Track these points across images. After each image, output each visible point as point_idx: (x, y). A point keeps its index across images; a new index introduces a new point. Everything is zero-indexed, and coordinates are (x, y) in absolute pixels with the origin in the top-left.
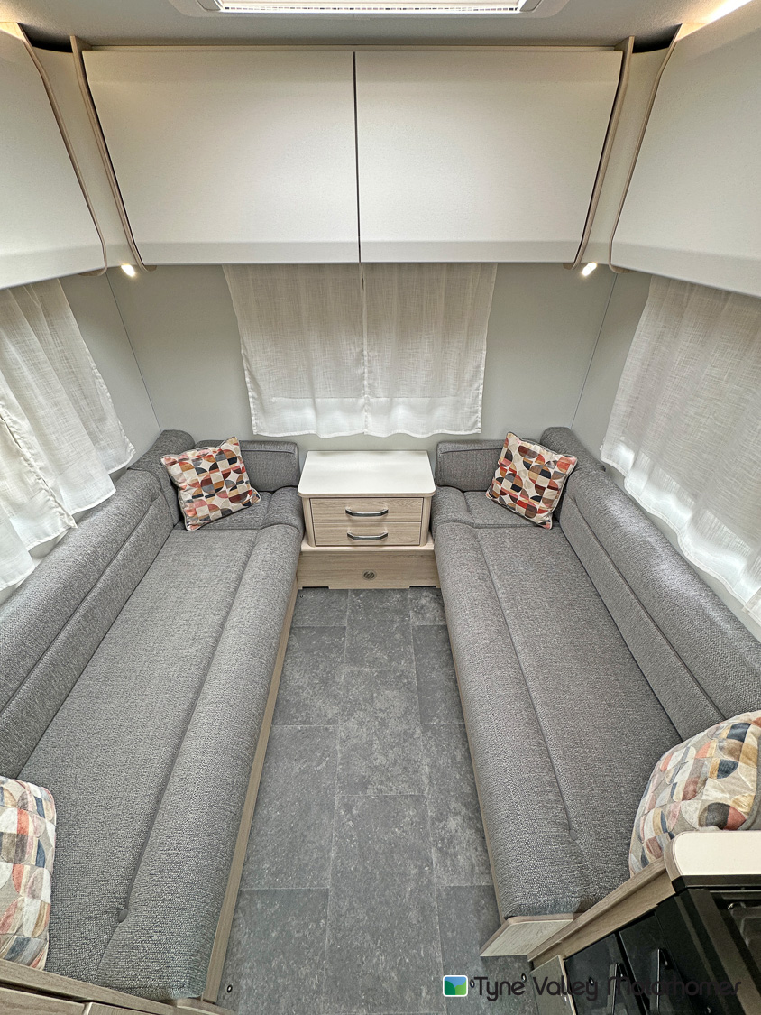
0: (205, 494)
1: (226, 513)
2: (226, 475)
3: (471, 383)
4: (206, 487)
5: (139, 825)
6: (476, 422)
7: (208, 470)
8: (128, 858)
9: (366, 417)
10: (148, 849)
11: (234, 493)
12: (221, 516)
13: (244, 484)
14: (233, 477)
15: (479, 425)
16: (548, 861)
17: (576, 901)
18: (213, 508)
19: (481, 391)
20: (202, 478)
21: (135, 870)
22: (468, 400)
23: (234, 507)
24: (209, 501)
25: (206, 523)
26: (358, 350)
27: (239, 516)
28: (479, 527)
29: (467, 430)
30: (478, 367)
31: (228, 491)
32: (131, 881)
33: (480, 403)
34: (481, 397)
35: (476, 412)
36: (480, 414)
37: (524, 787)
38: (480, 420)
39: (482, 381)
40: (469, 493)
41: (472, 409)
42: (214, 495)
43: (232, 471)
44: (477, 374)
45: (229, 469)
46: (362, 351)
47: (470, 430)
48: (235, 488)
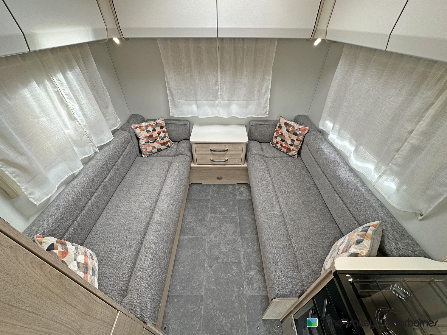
0: (150, 141)
1: (159, 150)
2: (159, 134)
3: (265, 94)
4: (151, 139)
5: (130, 265)
6: (266, 111)
7: (151, 131)
8: (126, 276)
9: (219, 109)
10: (134, 273)
11: (162, 142)
12: (157, 151)
13: (166, 138)
14: (162, 135)
15: (268, 113)
16: (289, 278)
17: (299, 292)
18: (154, 147)
19: (269, 98)
20: (149, 135)
21: (129, 280)
22: (263, 102)
23: (162, 147)
24: (152, 144)
25: (151, 154)
26: (216, 79)
27: (165, 151)
28: (266, 157)
29: (262, 115)
30: (268, 87)
31: (160, 140)
32: (128, 284)
33: (268, 103)
34: (269, 100)
35: (266, 107)
36: (268, 108)
37: (281, 253)
38: (268, 111)
39: (269, 93)
40: (263, 143)
41: (265, 106)
42: (154, 142)
43: (161, 132)
44: (267, 90)
45: (160, 131)
46: (218, 79)
47: (264, 115)
48: (163, 139)
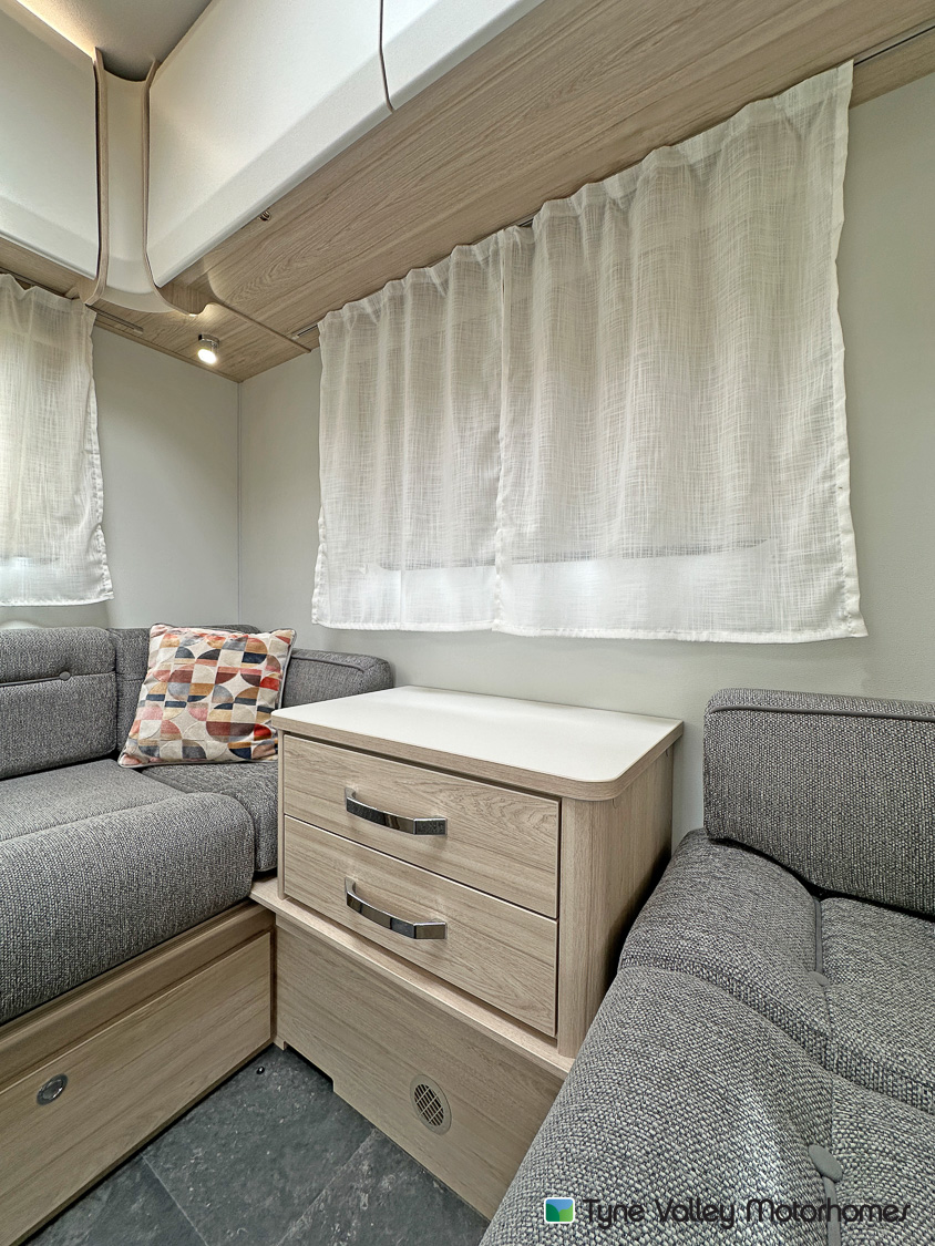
0: (168, 698)
1: (194, 756)
2: (223, 677)
3: (801, 468)
4: (175, 686)
6: (837, 593)
7: (196, 655)
11: (221, 716)
12: (180, 755)
13: (252, 709)
14: (236, 686)
15: (852, 602)
18: (171, 731)
19: (843, 478)
20: (178, 668)
22: (797, 523)
23: (214, 747)
24: (169, 713)
25: (148, 764)
27: (218, 770)
29: (800, 627)
30: (820, 407)
31: (212, 706)
33: (844, 520)
34: (843, 498)
35: (831, 556)
36: (848, 561)
38: (851, 583)
39: (841, 446)
41: (815, 549)
42: (182, 705)
43: (239, 675)
44: (818, 428)
45: (236, 670)
46: (496, 430)
47: (817, 625)
48: (228, 706)
